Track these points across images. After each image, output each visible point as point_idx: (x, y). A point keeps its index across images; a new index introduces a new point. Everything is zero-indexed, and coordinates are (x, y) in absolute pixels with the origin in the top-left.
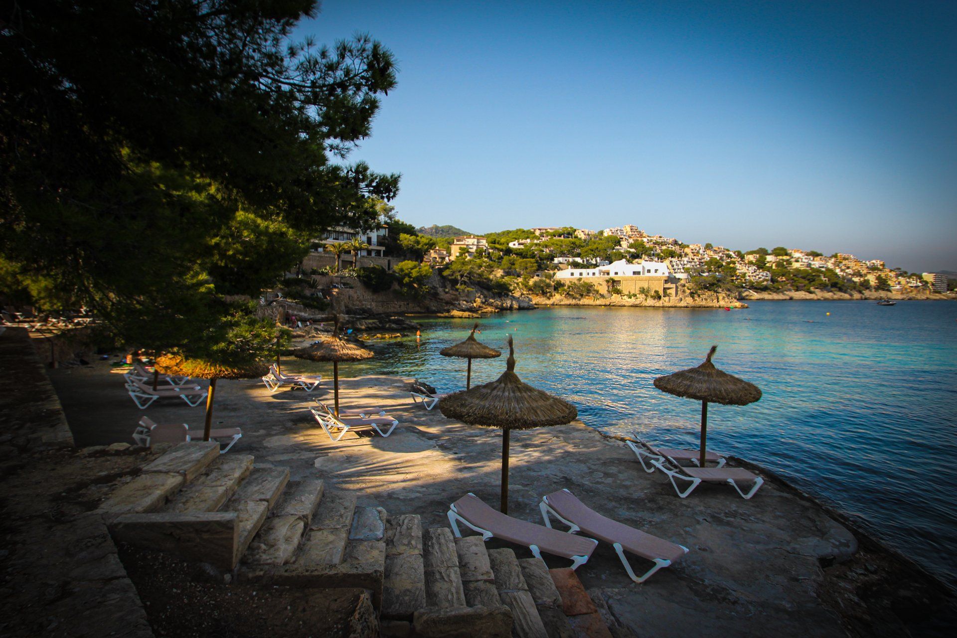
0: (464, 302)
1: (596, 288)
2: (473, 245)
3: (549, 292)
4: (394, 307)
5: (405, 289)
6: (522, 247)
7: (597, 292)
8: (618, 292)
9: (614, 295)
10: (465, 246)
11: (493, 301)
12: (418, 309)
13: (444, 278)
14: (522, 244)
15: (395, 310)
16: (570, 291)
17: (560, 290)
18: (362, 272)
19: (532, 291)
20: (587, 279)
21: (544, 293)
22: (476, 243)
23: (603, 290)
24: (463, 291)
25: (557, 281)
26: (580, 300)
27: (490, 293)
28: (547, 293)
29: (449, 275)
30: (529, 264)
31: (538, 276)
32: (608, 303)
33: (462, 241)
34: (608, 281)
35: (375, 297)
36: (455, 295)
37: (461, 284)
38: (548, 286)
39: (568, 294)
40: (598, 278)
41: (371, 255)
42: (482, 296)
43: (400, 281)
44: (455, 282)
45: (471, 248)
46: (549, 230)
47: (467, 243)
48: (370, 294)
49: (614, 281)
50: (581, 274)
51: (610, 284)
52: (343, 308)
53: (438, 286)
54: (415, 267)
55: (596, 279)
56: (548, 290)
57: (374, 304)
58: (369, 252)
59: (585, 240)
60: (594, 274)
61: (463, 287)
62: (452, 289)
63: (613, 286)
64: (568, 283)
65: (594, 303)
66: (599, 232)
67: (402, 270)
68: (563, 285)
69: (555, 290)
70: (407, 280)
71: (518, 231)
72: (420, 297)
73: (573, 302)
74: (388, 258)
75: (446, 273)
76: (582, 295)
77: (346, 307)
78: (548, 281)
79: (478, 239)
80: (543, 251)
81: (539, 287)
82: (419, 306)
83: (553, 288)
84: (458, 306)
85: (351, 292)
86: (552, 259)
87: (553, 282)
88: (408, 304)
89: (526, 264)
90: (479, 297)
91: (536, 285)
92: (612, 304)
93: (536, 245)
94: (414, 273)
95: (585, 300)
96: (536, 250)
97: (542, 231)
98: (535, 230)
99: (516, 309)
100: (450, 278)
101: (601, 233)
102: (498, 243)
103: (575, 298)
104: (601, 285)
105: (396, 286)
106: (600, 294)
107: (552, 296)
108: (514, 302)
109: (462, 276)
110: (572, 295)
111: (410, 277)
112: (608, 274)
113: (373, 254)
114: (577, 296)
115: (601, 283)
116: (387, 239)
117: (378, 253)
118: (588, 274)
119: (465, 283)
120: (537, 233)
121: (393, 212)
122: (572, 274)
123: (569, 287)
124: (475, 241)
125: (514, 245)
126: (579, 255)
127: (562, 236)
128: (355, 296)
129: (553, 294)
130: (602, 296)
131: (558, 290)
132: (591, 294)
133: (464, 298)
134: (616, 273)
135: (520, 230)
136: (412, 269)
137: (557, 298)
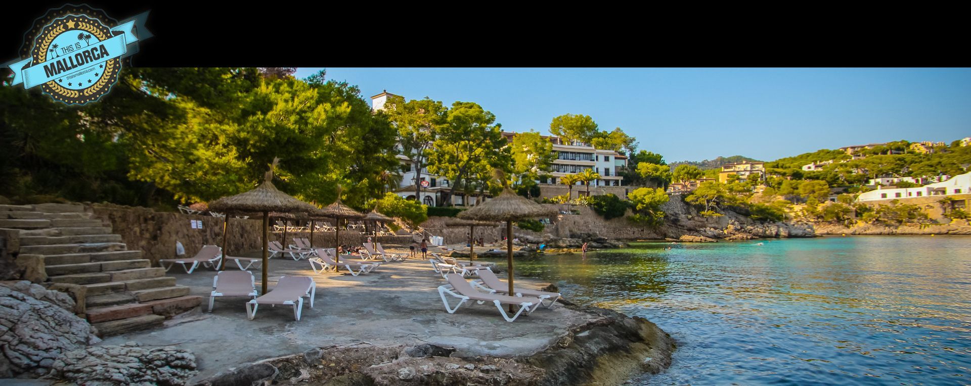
0: (712, 229)
1: (922, 211)
2: (745, 170)
3: (848, 219)
4: (627, 233)
5: (638, 216)
6: (820, 169)
7: (926, 217)
8: (961, 216)
9: (955, 220)
10: (735, 173)
11: (752, 228)
12: (654, 235)
13: (687, 204)
14: (820, 166)
15: (628, 236)
16: (880, 216)
17: (865, 215)
18: (593, 200)
19: (822, 217)
20: (907, 200)
21: (839, 220)
22: (749, 169)
23: (936, 213)
24: (711, 216)
25: (860, 205)
26: (897, 228)
27: (749, 219)
28: (844, 220)
29: (693, 201)
30: (817, 187)
31: (833, 200)
32: (944, 231)
33: (732, 167)
34: (943, 202)
35: (607, 223)
36: (701, 222)
37: (708, 210)
38: (846, 211)
39: (877, 220)
40: (926, 198)
41: (609, 185)
42: (736, 223)
43: (633, 208)
44: (701, 208)
45: (742, 175)
46: (866, 147)
47: (737, 170)
48: (602, 221)
49: (954, 202)
50: (898, 195)
51: (946, 205)
52: (567, 232)
53: (680, 213)
54: (649, 193)
55: (923, 200)
56: (846, 217)
57: (604, 230)
58: (607, 182)
59: (926, 155)
60: (919, 193)
61: (710, 212)
62: (698, 216)
63: (953, 208)
64: (876, 207)
65: (921, 232)
66: (953, 143)
67: (635, 197)
68: (870, 210)
69: (857, 216)
70: (639, 206)
71: (820, 152)
72: (654, 223)
73: (887, 230)
74: (626, 187)
75: (689, 199)
76: (900, 222)
77: (570, 231)
78: (845, 205)
79: (752, 164)
80: (851, 172)
81: (832, 213)
82: (655, 232)
83: (854, 213)
84: (703, 233)
85: (577, 218)
86: (867, 182)
87: (854, 206)
88: (643, 231)
89: (814, 187)
90: (733, 224)
91: (827, 211)
92: (950, 232)
93: (841, 165)
94: (647, 200)
95: (905, 227)
96: (841, 172)
97: (856, 149)
98: (846, 149)
99: (785, 237)
100: (693, 203)
101: (957, 144)
102: (782, 167)
103: (889, 226)
104: (932, 207)
105: (629, 213)
106: (931, 220)
107: (852, 224)
108: (781, 229)
109: (708, 201)
110: (885, 221)
111: (643, 203)
112: (944, 192)
113: (611, 184)
114: (893, 223)
115: (931, 204)
116: (626, 169)
117: (616, 182)
118: (910, 194)
119: (713, 208)
120: (849, 152)
121: (634, 143)
122: (884, 196)
123: (878, 212)
124: (748, 167)
125: (809, 168)
126: (909, 174)
127: (889, 152)
128: (582, 222)
129: (854, 221)
130: (934, 222)
131: (862, 216)
132: (915, 220)
133: (713, 225)
134: (957, 191)
135: (823, 151)
136: (645, 195)
137: (860, 225)
